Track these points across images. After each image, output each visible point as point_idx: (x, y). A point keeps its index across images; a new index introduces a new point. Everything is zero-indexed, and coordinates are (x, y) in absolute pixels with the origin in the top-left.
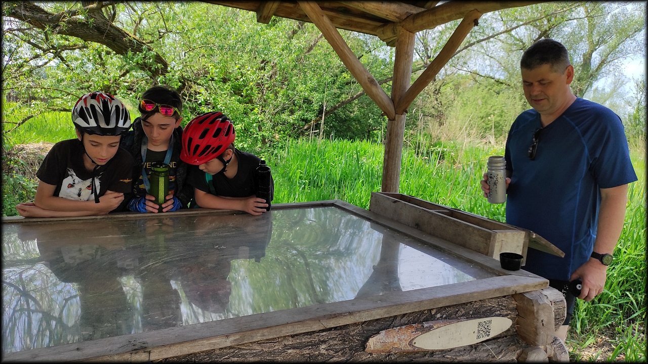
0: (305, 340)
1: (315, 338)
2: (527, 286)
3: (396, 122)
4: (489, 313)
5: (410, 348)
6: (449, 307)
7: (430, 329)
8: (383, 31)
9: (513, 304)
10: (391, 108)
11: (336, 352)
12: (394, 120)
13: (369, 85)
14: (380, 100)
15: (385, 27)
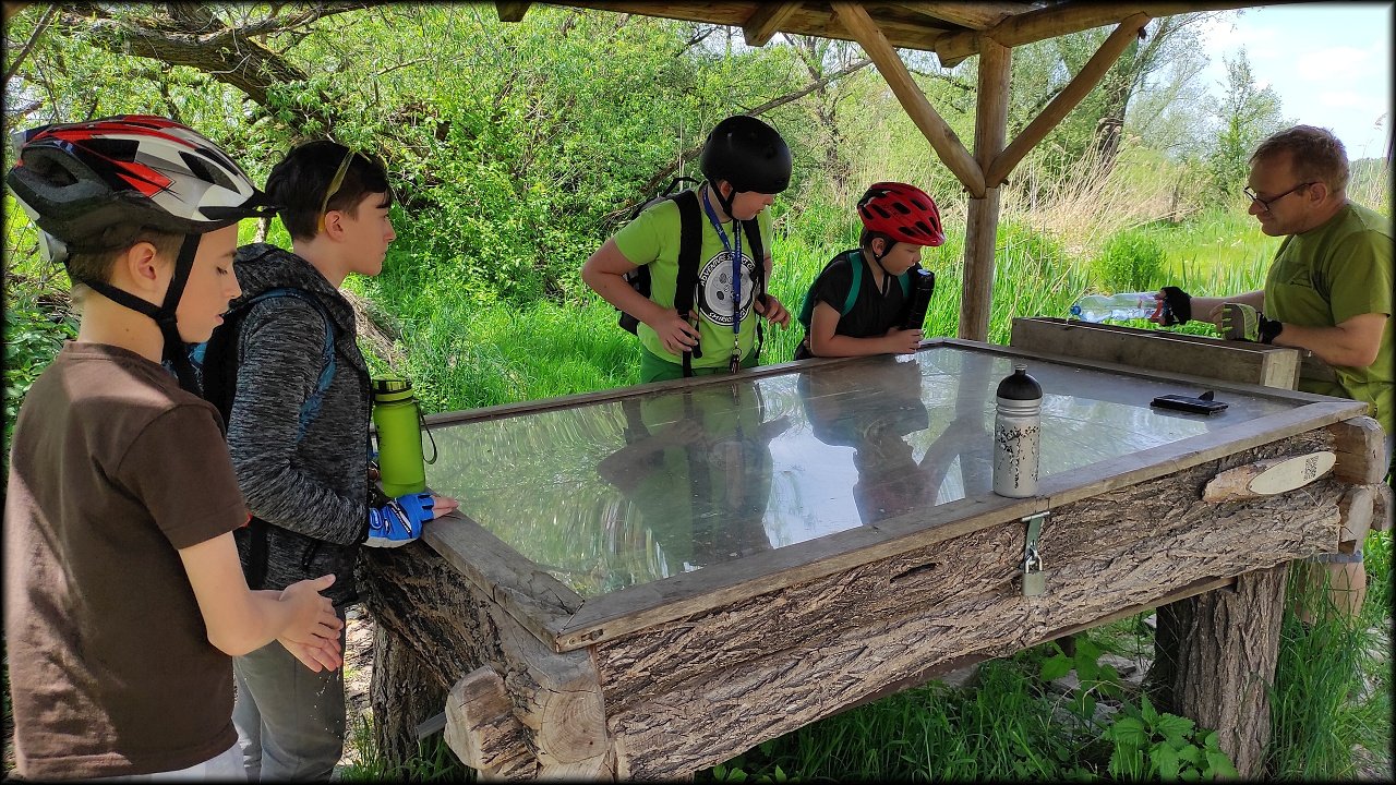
0: (1148, 488)
1: (1154, 487)
2: (1349, 412)
3: (987, 201)
4: (1307, 449)
5: (1246, 493)
6: (1266, 445)
7: (1264, 469)
8: (949, 44)
9: (1332, 437)
10: (980, 179)
11: (1175, 503)
12: (983, 197)
13: (947, 141)
14: (963, 166)
15: (954, 39)
